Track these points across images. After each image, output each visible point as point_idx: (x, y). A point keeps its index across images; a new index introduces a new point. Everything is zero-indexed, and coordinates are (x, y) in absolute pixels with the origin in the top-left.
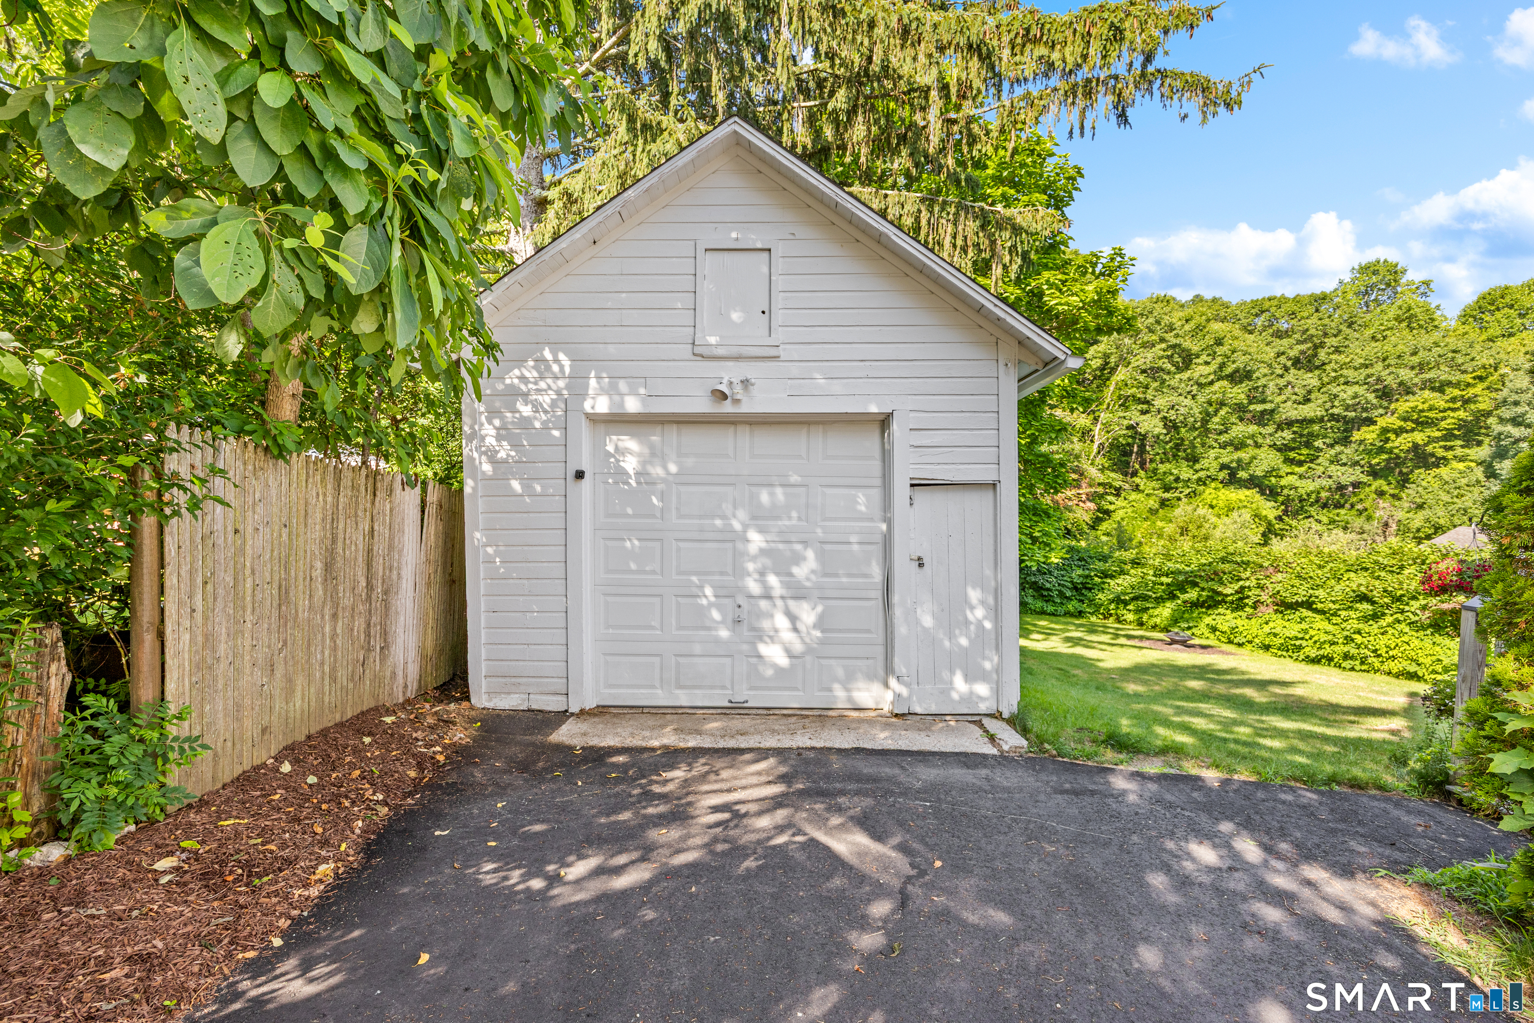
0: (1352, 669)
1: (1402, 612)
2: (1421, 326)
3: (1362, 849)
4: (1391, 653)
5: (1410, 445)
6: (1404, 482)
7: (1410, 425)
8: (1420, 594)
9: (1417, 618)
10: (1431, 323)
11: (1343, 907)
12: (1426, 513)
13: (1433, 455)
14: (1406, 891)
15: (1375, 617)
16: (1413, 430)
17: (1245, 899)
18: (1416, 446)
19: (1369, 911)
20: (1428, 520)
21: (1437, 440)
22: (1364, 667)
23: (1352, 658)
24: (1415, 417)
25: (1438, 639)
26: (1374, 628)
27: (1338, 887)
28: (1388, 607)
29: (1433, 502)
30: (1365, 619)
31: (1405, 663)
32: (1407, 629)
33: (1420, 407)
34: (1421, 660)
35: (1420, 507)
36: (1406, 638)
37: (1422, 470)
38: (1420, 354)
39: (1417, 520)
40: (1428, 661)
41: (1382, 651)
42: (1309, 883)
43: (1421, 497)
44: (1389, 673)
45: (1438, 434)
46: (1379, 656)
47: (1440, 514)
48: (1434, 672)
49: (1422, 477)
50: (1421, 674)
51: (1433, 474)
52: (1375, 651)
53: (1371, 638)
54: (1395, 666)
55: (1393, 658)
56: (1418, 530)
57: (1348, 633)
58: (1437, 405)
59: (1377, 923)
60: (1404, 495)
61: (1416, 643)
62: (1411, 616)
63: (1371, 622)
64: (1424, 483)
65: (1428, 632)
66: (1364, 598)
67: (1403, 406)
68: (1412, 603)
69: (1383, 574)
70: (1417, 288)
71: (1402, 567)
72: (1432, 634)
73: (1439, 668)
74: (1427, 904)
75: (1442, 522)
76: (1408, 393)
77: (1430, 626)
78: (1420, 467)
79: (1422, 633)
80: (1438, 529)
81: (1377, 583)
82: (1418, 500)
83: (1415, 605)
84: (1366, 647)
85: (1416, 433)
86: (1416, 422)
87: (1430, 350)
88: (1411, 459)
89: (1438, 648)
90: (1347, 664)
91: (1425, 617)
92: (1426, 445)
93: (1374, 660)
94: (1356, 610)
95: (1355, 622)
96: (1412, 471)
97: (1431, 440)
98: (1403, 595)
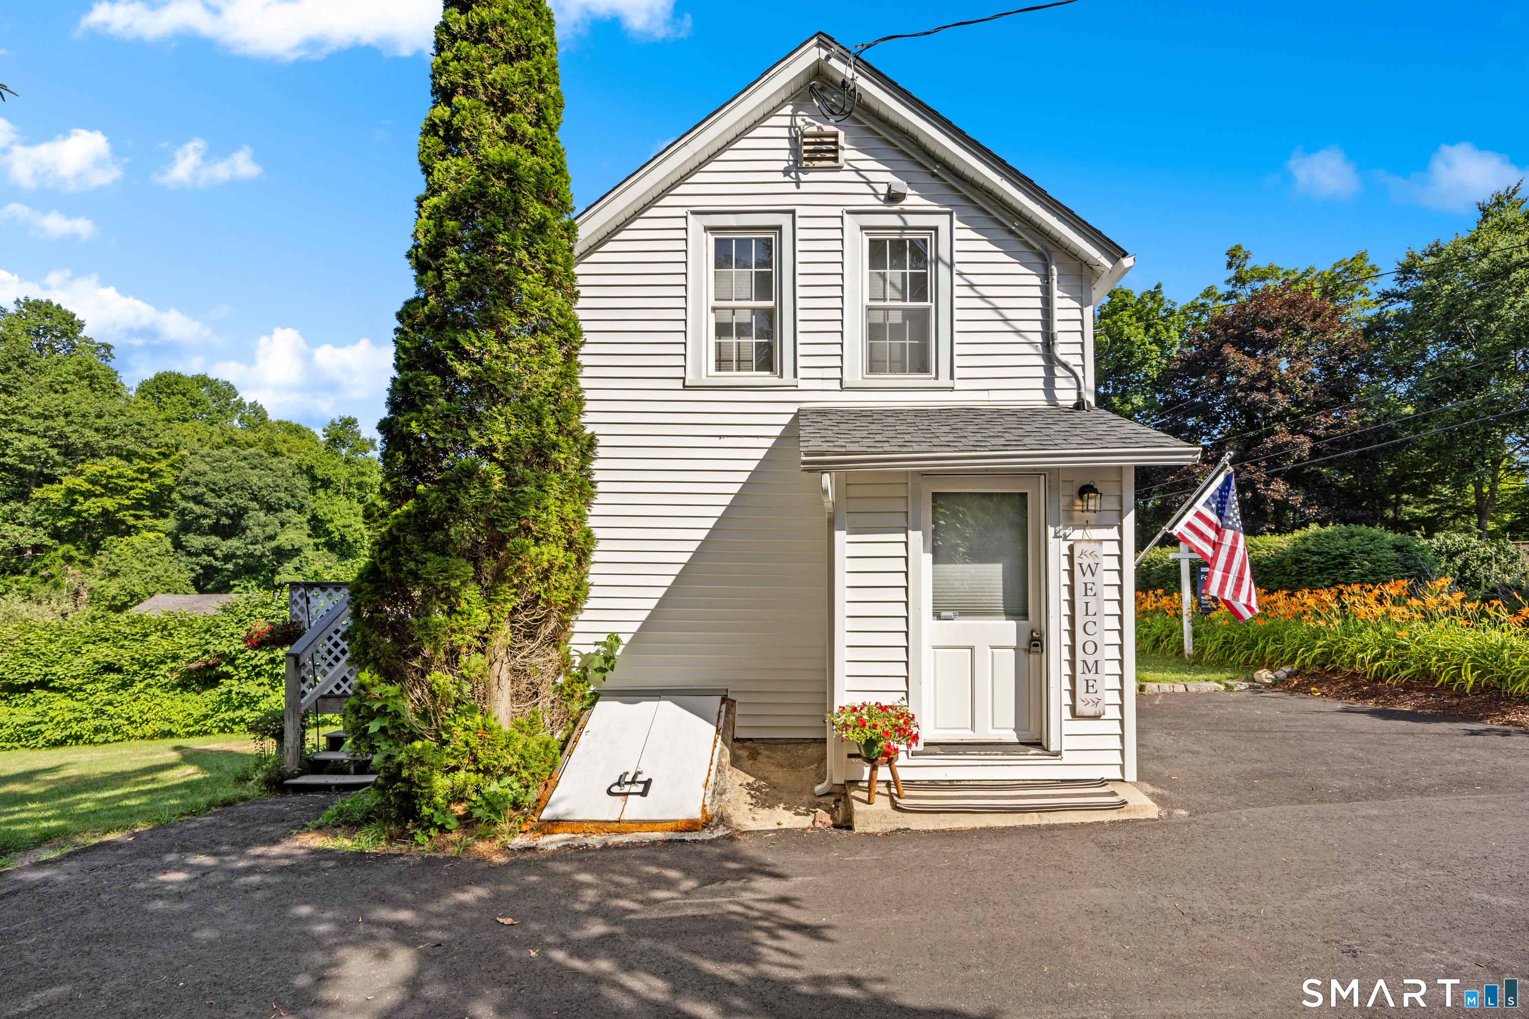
0: (106, 741)
1: (153, 676)
2: (104, 390)
3: (271, 829)
4: (144, 717)
5: (100, 510)
6: (94, 547)
7: (99, 490)
8: (167, 658)
9: (167, 680)
10: (113, 389)
11: (287, 857)
12: (121, 580)
13: (123, 522)
14: (311, 835)
15: (125, 685)
16: (102, 495)
17: (230, 882)
18: (105, 512)
19: (302, 851)
20: (123, 588)
21: (127, 508)
22: (119, 737)
23: (106, 730)
24: (104, 482)
25: (187, 696)
26: (125, 695)
27: (276, 850)
28: (135, 673)
29: (128, 571)
30: (115, 689)
31: (158, 724)
32: (158, 692)
33: (109, 473)
34: (174, 718)
35: (114, 574)
36: (158, 701)
37: (114, 537)
38: (106, 417)
39: (113, 588)
40: (180, 717)
41: (136, 717)
42: (258, 857)
43: (114, 564)
44: (143, 738)
45: (127, 502)
46: (132, 723)
47: (135, 581)
48: (186, 726)
49: (114, 544)
50: (174, 730)
51: (125, 542)
52: (128, 719)
53: (124, 707)
54: (148, 730)
55: (147, 721)
56: (114, 598)
57: (98, 706)
58: (126, 473)
59: (309, 854)
60: (95, 562)
61: (168, 703)
62: (162, 679)
63: (121, 691)
64: (117, 551)
65: (178, 691)
66: (109, 668)
67: (92, 468)
68: (161, 666)
69: (127, 643)
70: (97, 348)
71: (146, 635)
72: (181, 693)
73: (190, 721)
74: (326, 836)
75: (137, 589)
76: (93, 456)
77: (179, 685)
78: (110, 534)
79: (172, 693)
80: (135, 598)
81: (122, 651)
82: (112, 568)
83: (164, 668)
84: (119, 716)
85: (105, 498)
86: (105, 487)
87: (115, 417)
88: (100, 525)
89: (187, 705)
90: (99, 738)
91: (174, 678)
92: (117, 511)
93: (129, 727)
94: (103, 681)
95: (105, 693)
96: (102, 538)
97: (122, 508)
98: (151, 661)
